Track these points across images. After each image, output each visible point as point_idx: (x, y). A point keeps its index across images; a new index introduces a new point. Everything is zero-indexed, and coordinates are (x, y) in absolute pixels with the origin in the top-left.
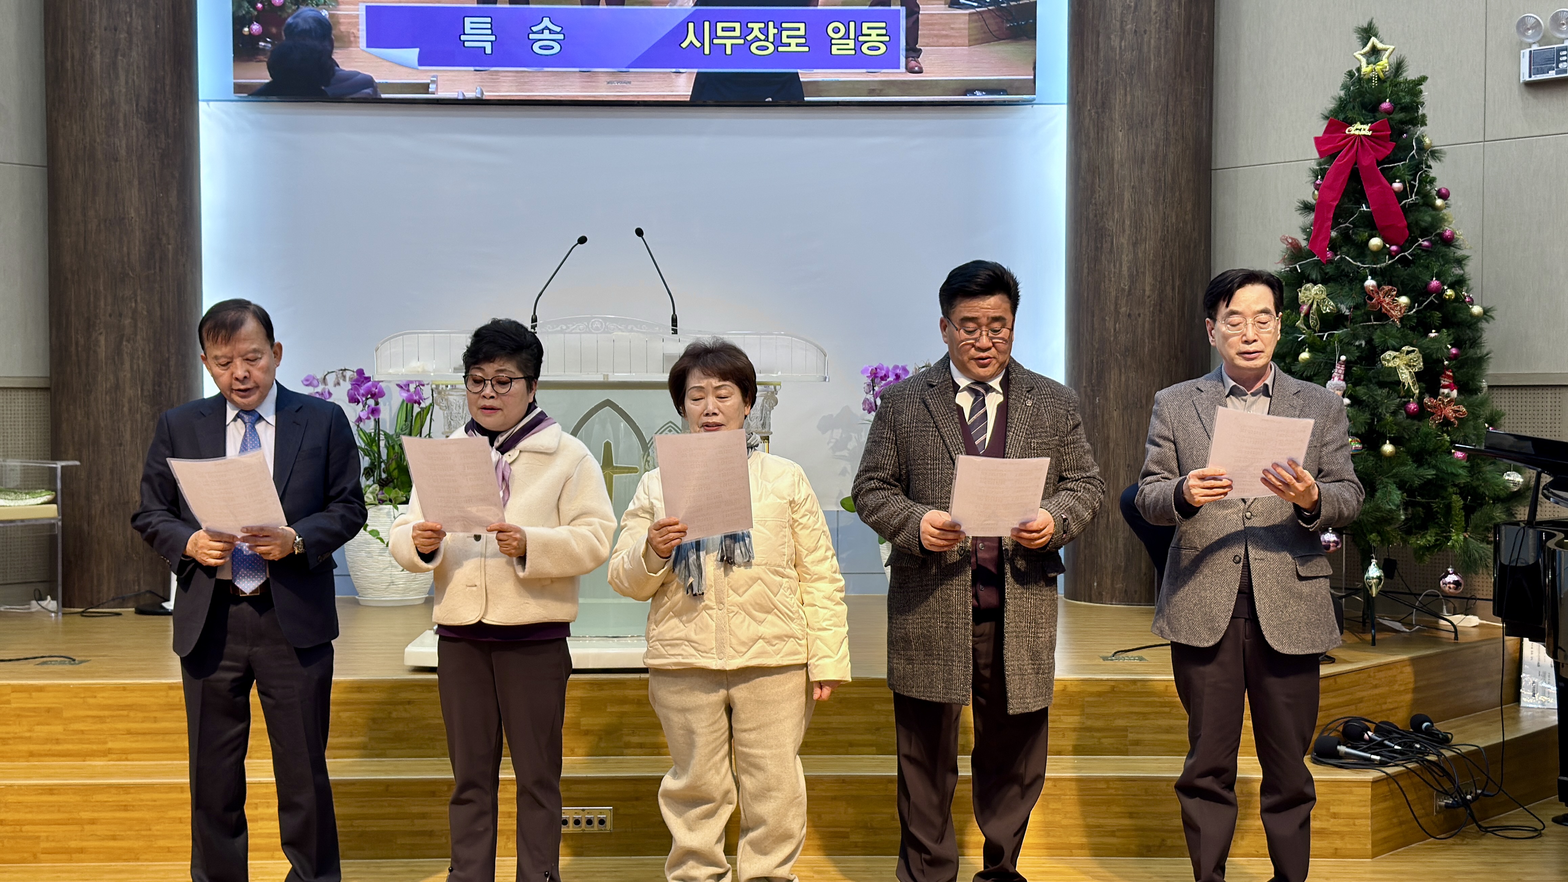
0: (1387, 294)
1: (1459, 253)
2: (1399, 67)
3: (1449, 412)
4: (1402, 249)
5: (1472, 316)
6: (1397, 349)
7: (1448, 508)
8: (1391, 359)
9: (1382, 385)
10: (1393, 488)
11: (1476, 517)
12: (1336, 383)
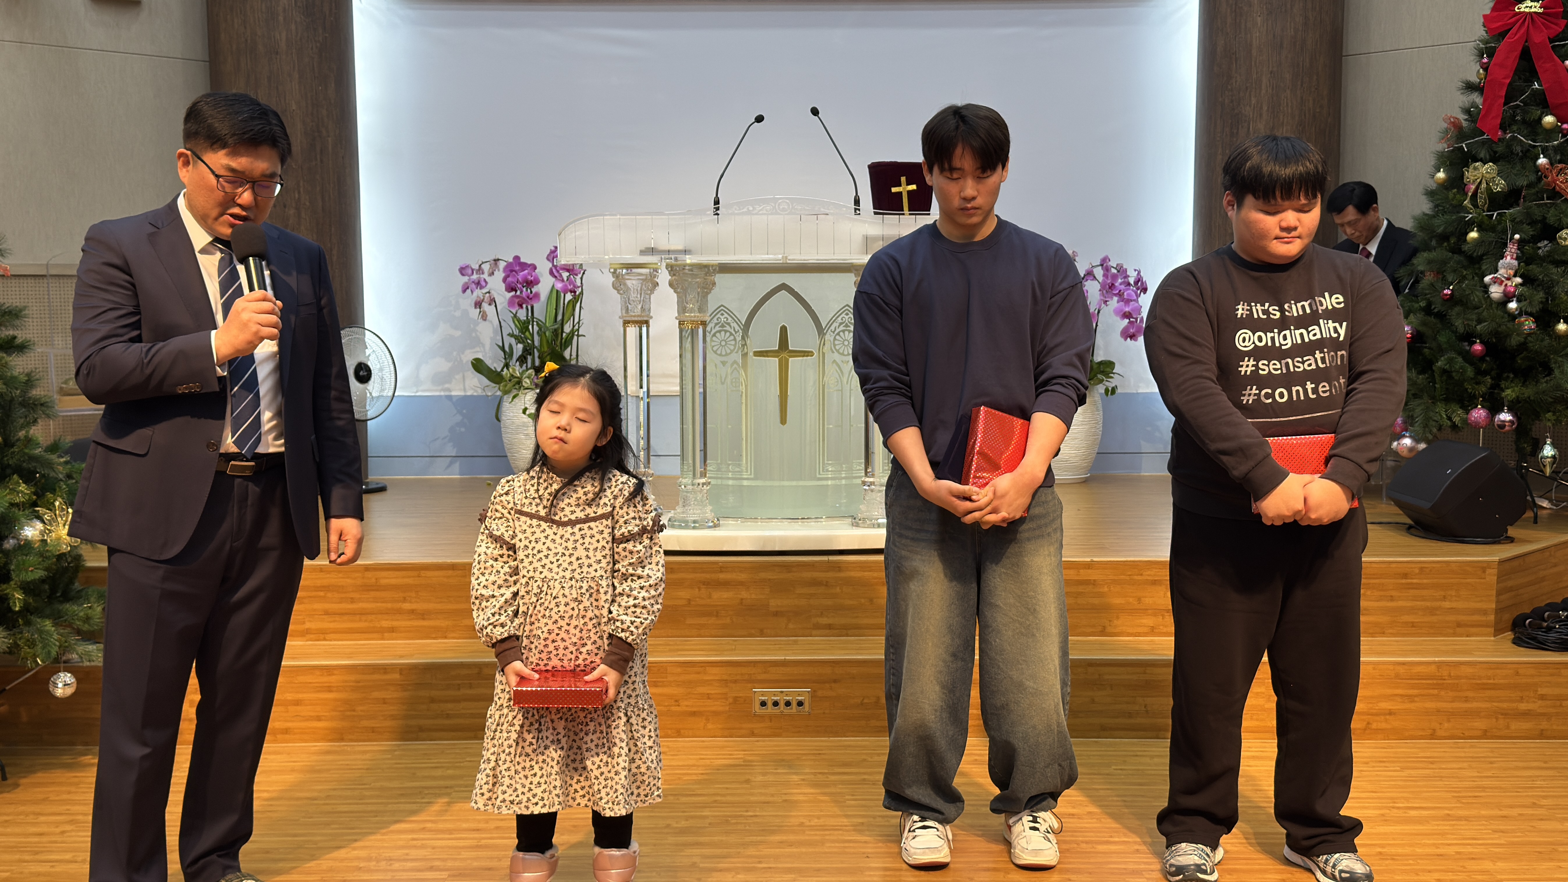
0: (1560, 172)
8: (1567, 238)
9: (1557, 264)
12: (1508, 262)
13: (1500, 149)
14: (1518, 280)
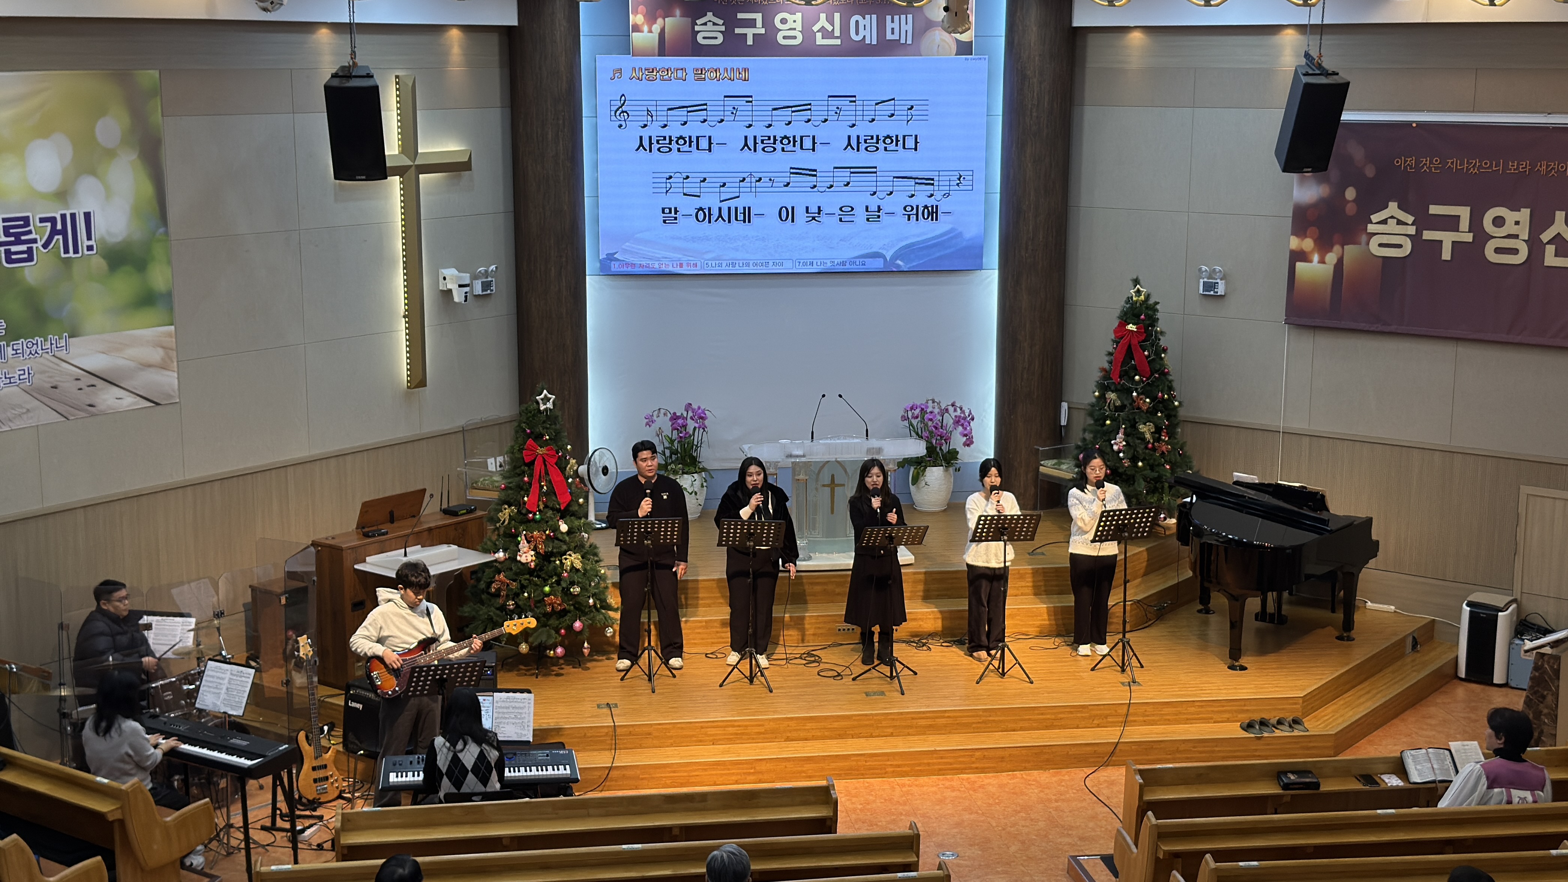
0: (1141, 399)
1: (1170, 378)
2: (1148, 297)
3: (1164, 448)
4: (1148, 379)
5: (1175, 406)
6: (1145, 424)
7: (1163, 487)
8: (1142, 428)
9: (1139, 438)
10: (1142, 481)
11: (1173, 491)
12: (1121, 435)
13: (1119, 387)
14: (1124, 443)
